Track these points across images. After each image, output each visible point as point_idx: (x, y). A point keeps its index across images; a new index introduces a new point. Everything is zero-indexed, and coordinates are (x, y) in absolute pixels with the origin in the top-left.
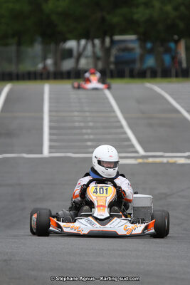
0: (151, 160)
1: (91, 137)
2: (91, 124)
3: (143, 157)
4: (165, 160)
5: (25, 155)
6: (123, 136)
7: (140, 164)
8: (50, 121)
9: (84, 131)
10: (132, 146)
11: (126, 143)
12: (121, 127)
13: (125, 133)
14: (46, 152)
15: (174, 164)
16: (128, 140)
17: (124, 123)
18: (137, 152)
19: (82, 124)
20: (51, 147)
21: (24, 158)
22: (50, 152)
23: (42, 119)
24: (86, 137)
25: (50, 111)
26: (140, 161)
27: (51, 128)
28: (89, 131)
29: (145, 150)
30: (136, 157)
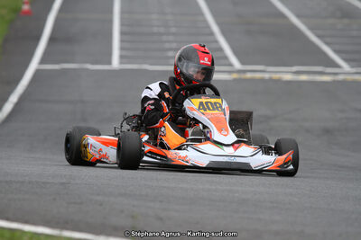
0: (249, 75)
2: (173, 30)
3: (239, 72)
4: (267, 76)
5: (90, 67)
6: (214, 45)
7: (235, 80)
8: (122, 24)
9: (165, 38)
10: (226, 58)
12: (212, 34)
13: (216, 42)
14: (116, 63)
15: (279, 81)
16: (221, 50)
17: (215, 29)
18: (231, 65)
19: (162, 30)
20: (122, 57)
21: (88, 69)
22: (121, 63)
23: (110, 22)
24: (167, 45)
25: (122, 12)
26: (235, 76)
27: (122, 33)
28: (171, 38)
29: (243, 63)
30: (230, 72)
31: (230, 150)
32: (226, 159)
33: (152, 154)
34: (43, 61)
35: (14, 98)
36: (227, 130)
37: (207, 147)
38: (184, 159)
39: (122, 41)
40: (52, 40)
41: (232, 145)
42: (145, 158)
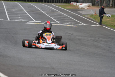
0: (39, 23)
31: (50, 45)
32: (48, 46)
33: (34, 45)
36: (50, 40)
37: (45, 44)
38: (40, 46)
41: (51, 43)
42: (32, 46)
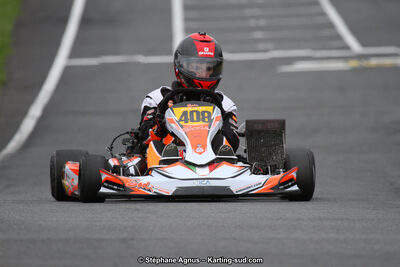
0: (374, 62)
1: (262, 22)
3: (360, 57)
5: (142, 59)
6: (320, 20)
7: (354, 70)
9: (248, 12)
10: (339, 37)
11: (327, 32)
13: (323, 14)
16: (331, 25)
18: (347, 47)
21: (139, 63)
24: (252, 23)
26: (354, 64)
28: (256, 12)
29: (363, 43)
30: (346, 59)
31: (204, 172)
33: (109, 184)
34: (73, 54)
35: (36, 111)
36: (204, 147)
37: (178, 170)
38: (146, 186)
39: (186, 19)
40: (85, 21)
41: (209, 164)
42: (103, 190)
